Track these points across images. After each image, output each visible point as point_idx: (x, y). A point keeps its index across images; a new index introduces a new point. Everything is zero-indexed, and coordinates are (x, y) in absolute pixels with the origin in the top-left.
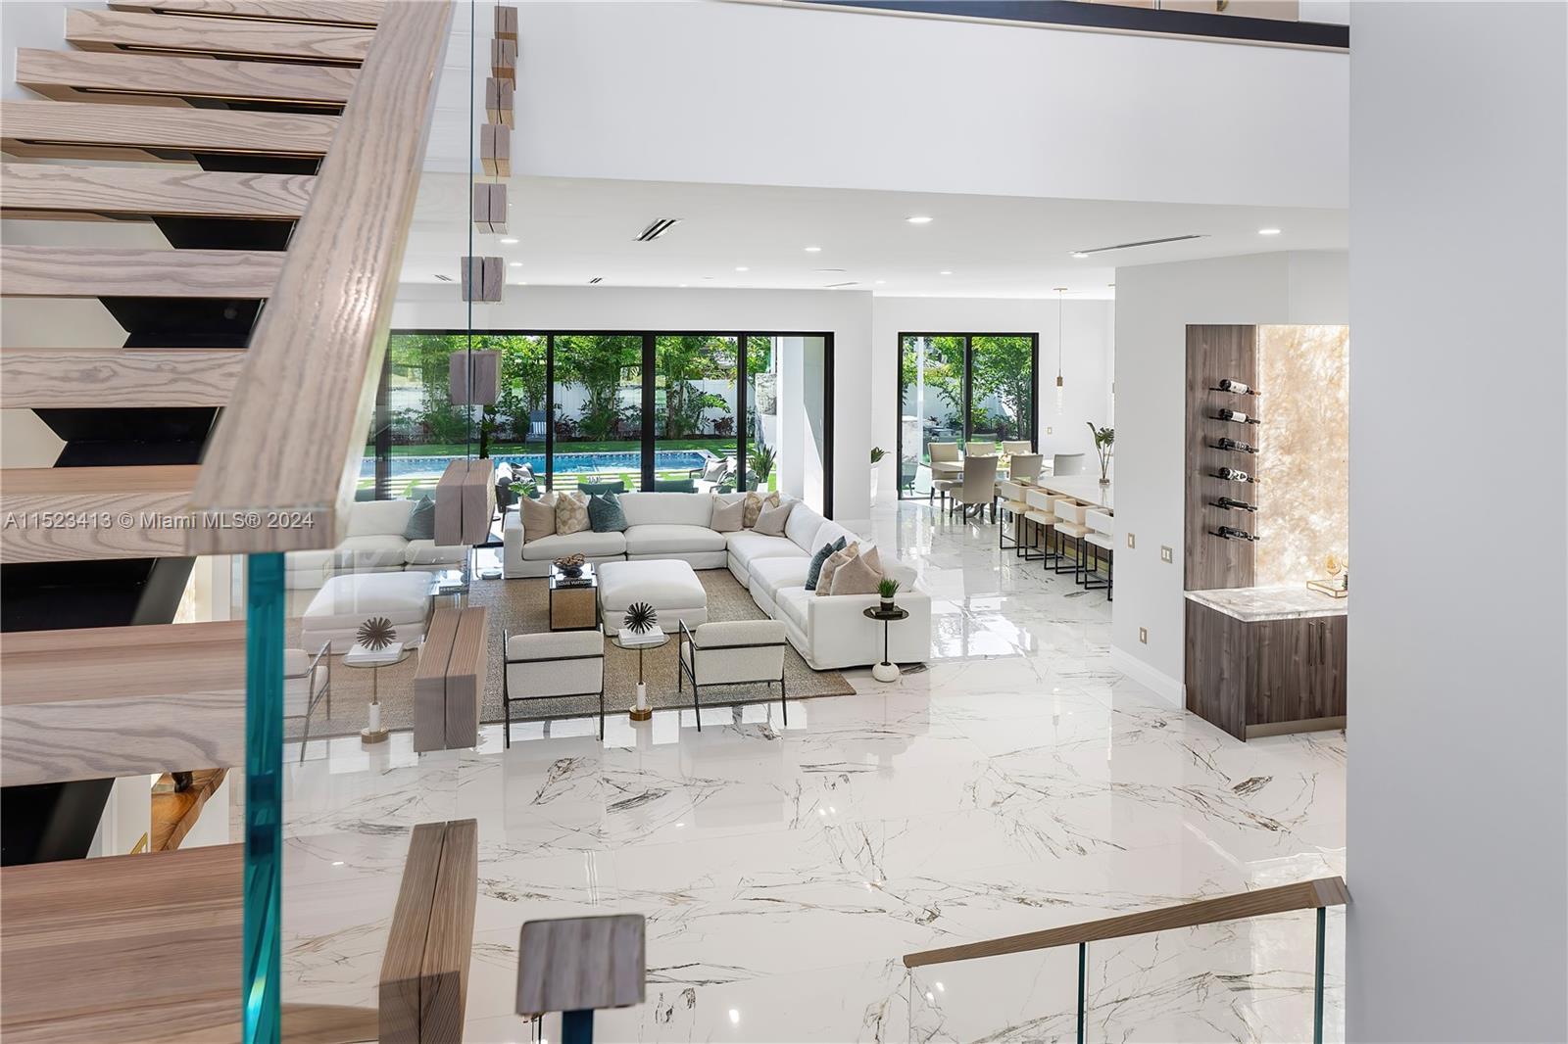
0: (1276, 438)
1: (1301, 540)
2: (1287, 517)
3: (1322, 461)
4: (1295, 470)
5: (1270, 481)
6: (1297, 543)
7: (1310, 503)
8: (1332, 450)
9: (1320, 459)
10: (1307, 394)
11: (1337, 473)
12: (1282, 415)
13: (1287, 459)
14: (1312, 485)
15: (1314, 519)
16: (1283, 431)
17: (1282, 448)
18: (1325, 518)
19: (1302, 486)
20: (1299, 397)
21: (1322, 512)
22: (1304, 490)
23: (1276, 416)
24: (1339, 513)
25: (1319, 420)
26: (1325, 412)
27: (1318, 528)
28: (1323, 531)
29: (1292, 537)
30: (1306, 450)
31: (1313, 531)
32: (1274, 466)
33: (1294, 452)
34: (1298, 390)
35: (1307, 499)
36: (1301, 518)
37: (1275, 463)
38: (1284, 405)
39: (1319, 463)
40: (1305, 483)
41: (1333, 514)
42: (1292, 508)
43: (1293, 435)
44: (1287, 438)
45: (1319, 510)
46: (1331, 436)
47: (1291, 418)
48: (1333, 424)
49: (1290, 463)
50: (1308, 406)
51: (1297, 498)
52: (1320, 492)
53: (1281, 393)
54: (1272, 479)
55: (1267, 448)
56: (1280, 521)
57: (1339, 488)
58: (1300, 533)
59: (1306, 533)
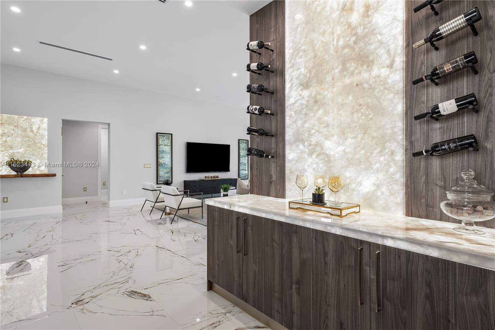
0: (297, 78)
1: (317, 164)
2: (306, 143)
3: (335, 89)
4: (312, 101)
5: (293, 113)
6: (315, 166)
7: (325, 130)
8: (345, 76)
9: (333, 88)
10: (321, 30)
11: (350, 98)
12: (301, 57)
13: (306, 93)
14: (326, 113)
15: (328, 144)
16: (302, 70)
17: (302, 85)
18: (339, 144)
19: (317, 115)
20: (314, 36)
21: (336, 138)
22: (319, 119)
23: (297, 59)
24: (353, 138)
25: (332, 51)
26: (338, 41)
27: (332, 153)
28: (337, 155)
29: (310, 160)
30: (321, 82)
31: (328, 156)
32: (297, 101)
33: (311, 86)
34: (313, 30)
35: (322, 126)
36: (317, 144)
37: (296, 99)
38: (303, 48)
39: (332, 92)
40: (320, 112)
41: (346, 139)
42: (310, 135)
43: (310, 72)
44: (305, 76)
45: (332, 136)
46: (344, 64)
47: (309, 57)
48: (346, 51)
49: (308, 97)
50: (323, 42)
51: (314, 125)
52: (334, 119)
53: (301, 39)
54: (295, 112)
55: (291, 87)
56: (301, 147)
57: (352, 113)
58: (317, 157)
59: (322, 157)
